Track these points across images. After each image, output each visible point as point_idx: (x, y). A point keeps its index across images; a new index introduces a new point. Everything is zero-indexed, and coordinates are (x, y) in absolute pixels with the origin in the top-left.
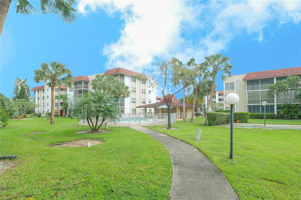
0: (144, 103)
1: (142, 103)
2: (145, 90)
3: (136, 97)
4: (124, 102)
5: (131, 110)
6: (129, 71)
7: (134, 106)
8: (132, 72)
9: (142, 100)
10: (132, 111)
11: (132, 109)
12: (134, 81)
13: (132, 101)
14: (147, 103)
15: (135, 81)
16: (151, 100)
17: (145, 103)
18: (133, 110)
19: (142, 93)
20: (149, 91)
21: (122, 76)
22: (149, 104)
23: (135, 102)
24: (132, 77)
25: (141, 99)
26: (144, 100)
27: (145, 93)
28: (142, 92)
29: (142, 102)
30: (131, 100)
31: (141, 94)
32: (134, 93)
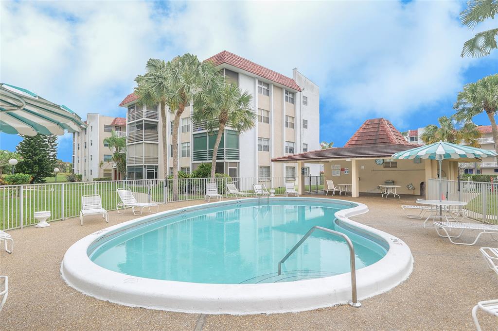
0: (291, 150)
1: (287, 152)
2: (293, 118)
3: (270, 134)
4: (237, 146)
5: (257, 168)
6: (253, 64)
7: (265, 159)
8: (261, 67)
9: (285, 144)
10: (261, 173)
11: (261, 167)
12: (266, 92)
13: (260, 146)
14: (298, 151)
15: (268, 93)
16: (306, 144)
17: (293, 153)
18: (264, 170)
19: (287, 126)
20: (302, 122)
21: (234, 74)
22: (302, 152)
23: (267, 148)
24: (260, 82)
25: (282, 139)
26: (291, 145)
27: (293, 126)
28: (287, 123)
29: (287, 148)
30: (257, 143)
31: (282, 127)
32: (268, 124)
